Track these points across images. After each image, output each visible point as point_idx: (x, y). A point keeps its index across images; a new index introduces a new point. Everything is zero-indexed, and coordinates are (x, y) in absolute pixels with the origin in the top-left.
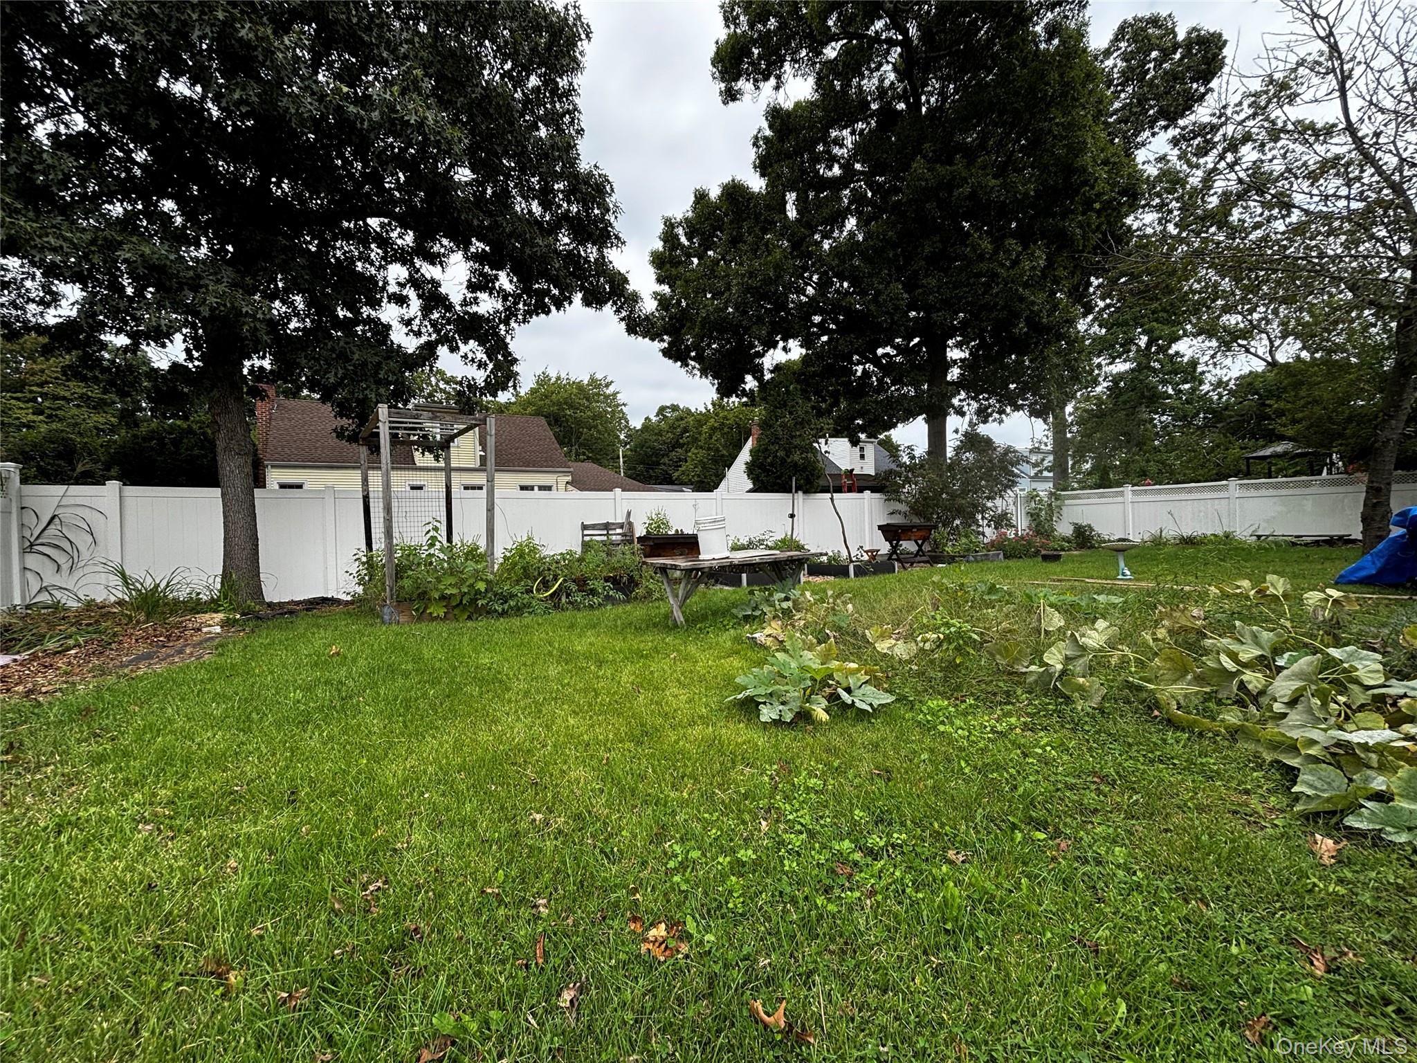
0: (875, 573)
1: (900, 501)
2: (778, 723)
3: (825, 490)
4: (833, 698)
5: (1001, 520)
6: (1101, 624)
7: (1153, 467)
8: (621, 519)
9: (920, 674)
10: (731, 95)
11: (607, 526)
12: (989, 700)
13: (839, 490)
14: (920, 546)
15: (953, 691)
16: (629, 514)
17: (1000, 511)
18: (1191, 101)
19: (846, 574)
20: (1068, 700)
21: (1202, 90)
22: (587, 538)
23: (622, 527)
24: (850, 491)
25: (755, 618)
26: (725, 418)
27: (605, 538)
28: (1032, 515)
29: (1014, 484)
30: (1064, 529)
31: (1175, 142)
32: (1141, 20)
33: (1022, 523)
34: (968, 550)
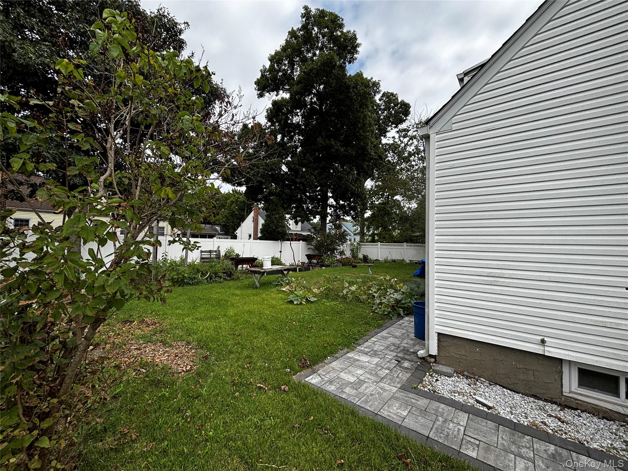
0: (305, 271)
1: (311, 245)
2: (297, 304)
3: (288, 240)
4: (307, 299)
5: (342, 253)
6: (355, 285)
7: (387, 236)
8: (215, 249)
9: (321, 296)
10: (261, 96)
11: (210, 252)
12: (333, 300)
13: (292, 240)
14: (318, 261)
15: (327, 299)
16: (219, 247)
17: (341, 250)
18: (402, 121)
19: (296, 271)
20: (346, 299)
21: (405, 118)
22: (202, 256)
23: (216, 252)
24: (295, 240)
25: (279, 285)
26: (238, 198)
27: (209, 256)
28: (352, 250)
29: (346, 241)
30: (361, 256)
31: (398, 132)
32: (389, 93)
33: (348, 254)
34: (332, 263)
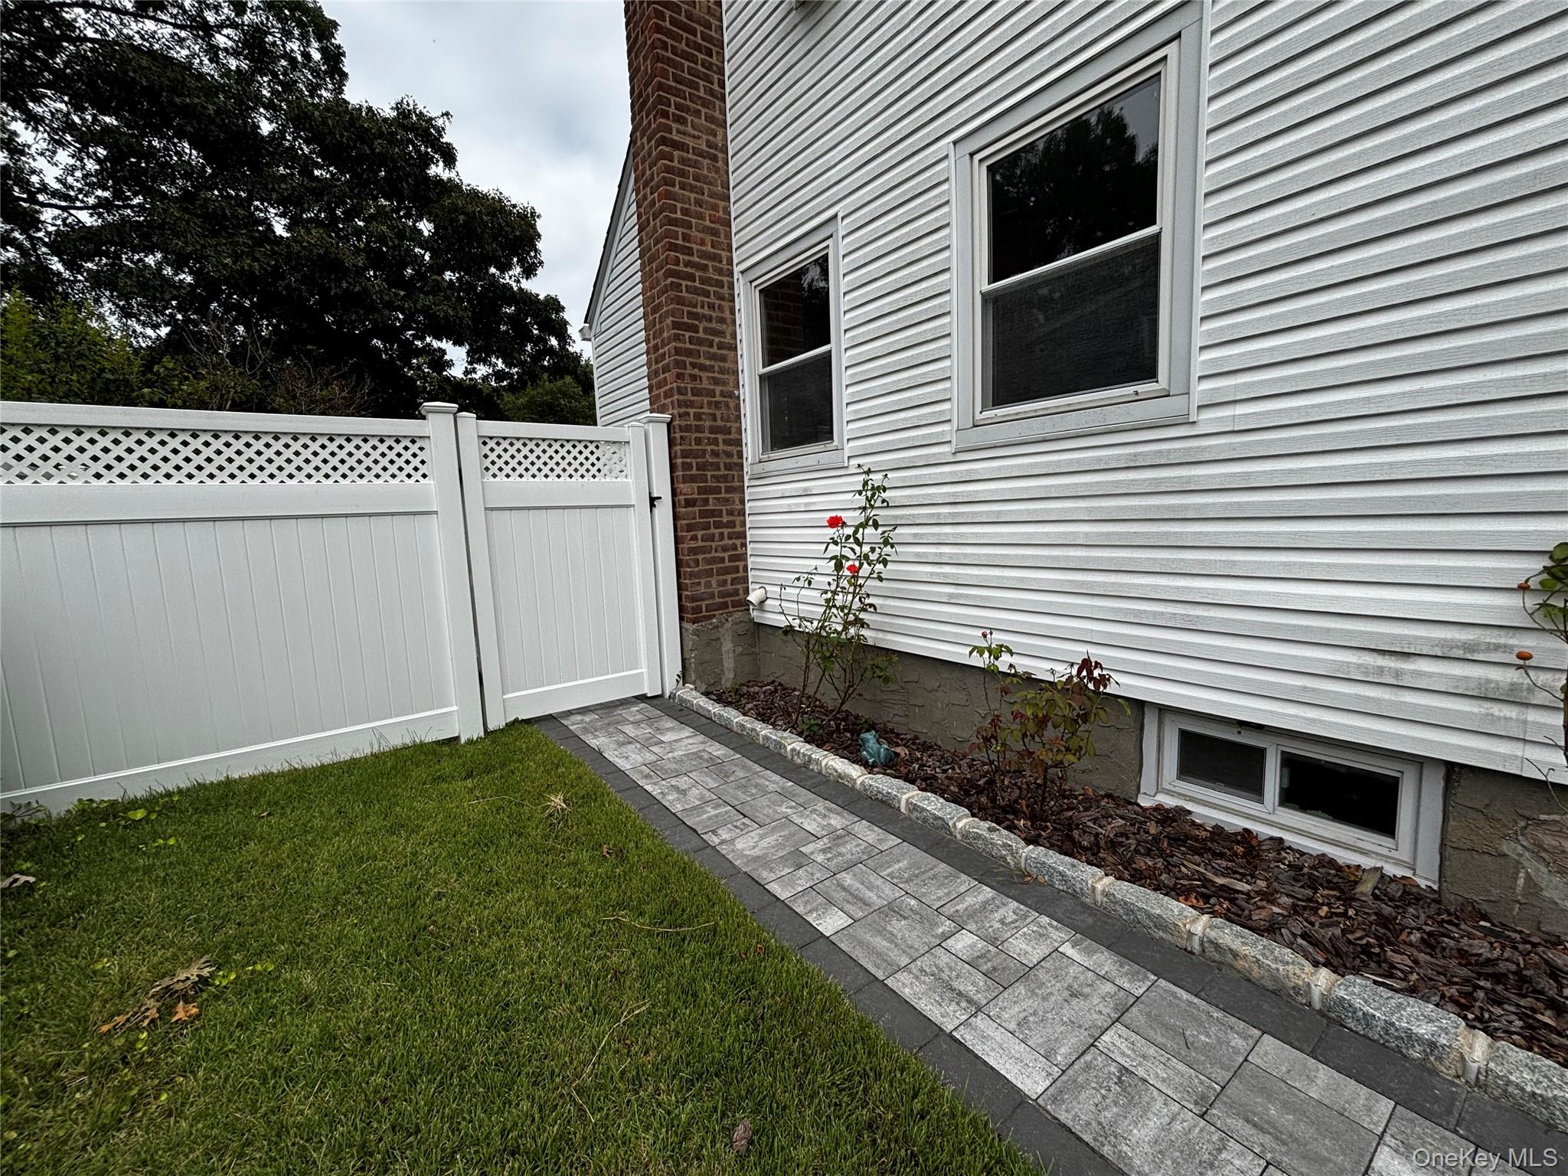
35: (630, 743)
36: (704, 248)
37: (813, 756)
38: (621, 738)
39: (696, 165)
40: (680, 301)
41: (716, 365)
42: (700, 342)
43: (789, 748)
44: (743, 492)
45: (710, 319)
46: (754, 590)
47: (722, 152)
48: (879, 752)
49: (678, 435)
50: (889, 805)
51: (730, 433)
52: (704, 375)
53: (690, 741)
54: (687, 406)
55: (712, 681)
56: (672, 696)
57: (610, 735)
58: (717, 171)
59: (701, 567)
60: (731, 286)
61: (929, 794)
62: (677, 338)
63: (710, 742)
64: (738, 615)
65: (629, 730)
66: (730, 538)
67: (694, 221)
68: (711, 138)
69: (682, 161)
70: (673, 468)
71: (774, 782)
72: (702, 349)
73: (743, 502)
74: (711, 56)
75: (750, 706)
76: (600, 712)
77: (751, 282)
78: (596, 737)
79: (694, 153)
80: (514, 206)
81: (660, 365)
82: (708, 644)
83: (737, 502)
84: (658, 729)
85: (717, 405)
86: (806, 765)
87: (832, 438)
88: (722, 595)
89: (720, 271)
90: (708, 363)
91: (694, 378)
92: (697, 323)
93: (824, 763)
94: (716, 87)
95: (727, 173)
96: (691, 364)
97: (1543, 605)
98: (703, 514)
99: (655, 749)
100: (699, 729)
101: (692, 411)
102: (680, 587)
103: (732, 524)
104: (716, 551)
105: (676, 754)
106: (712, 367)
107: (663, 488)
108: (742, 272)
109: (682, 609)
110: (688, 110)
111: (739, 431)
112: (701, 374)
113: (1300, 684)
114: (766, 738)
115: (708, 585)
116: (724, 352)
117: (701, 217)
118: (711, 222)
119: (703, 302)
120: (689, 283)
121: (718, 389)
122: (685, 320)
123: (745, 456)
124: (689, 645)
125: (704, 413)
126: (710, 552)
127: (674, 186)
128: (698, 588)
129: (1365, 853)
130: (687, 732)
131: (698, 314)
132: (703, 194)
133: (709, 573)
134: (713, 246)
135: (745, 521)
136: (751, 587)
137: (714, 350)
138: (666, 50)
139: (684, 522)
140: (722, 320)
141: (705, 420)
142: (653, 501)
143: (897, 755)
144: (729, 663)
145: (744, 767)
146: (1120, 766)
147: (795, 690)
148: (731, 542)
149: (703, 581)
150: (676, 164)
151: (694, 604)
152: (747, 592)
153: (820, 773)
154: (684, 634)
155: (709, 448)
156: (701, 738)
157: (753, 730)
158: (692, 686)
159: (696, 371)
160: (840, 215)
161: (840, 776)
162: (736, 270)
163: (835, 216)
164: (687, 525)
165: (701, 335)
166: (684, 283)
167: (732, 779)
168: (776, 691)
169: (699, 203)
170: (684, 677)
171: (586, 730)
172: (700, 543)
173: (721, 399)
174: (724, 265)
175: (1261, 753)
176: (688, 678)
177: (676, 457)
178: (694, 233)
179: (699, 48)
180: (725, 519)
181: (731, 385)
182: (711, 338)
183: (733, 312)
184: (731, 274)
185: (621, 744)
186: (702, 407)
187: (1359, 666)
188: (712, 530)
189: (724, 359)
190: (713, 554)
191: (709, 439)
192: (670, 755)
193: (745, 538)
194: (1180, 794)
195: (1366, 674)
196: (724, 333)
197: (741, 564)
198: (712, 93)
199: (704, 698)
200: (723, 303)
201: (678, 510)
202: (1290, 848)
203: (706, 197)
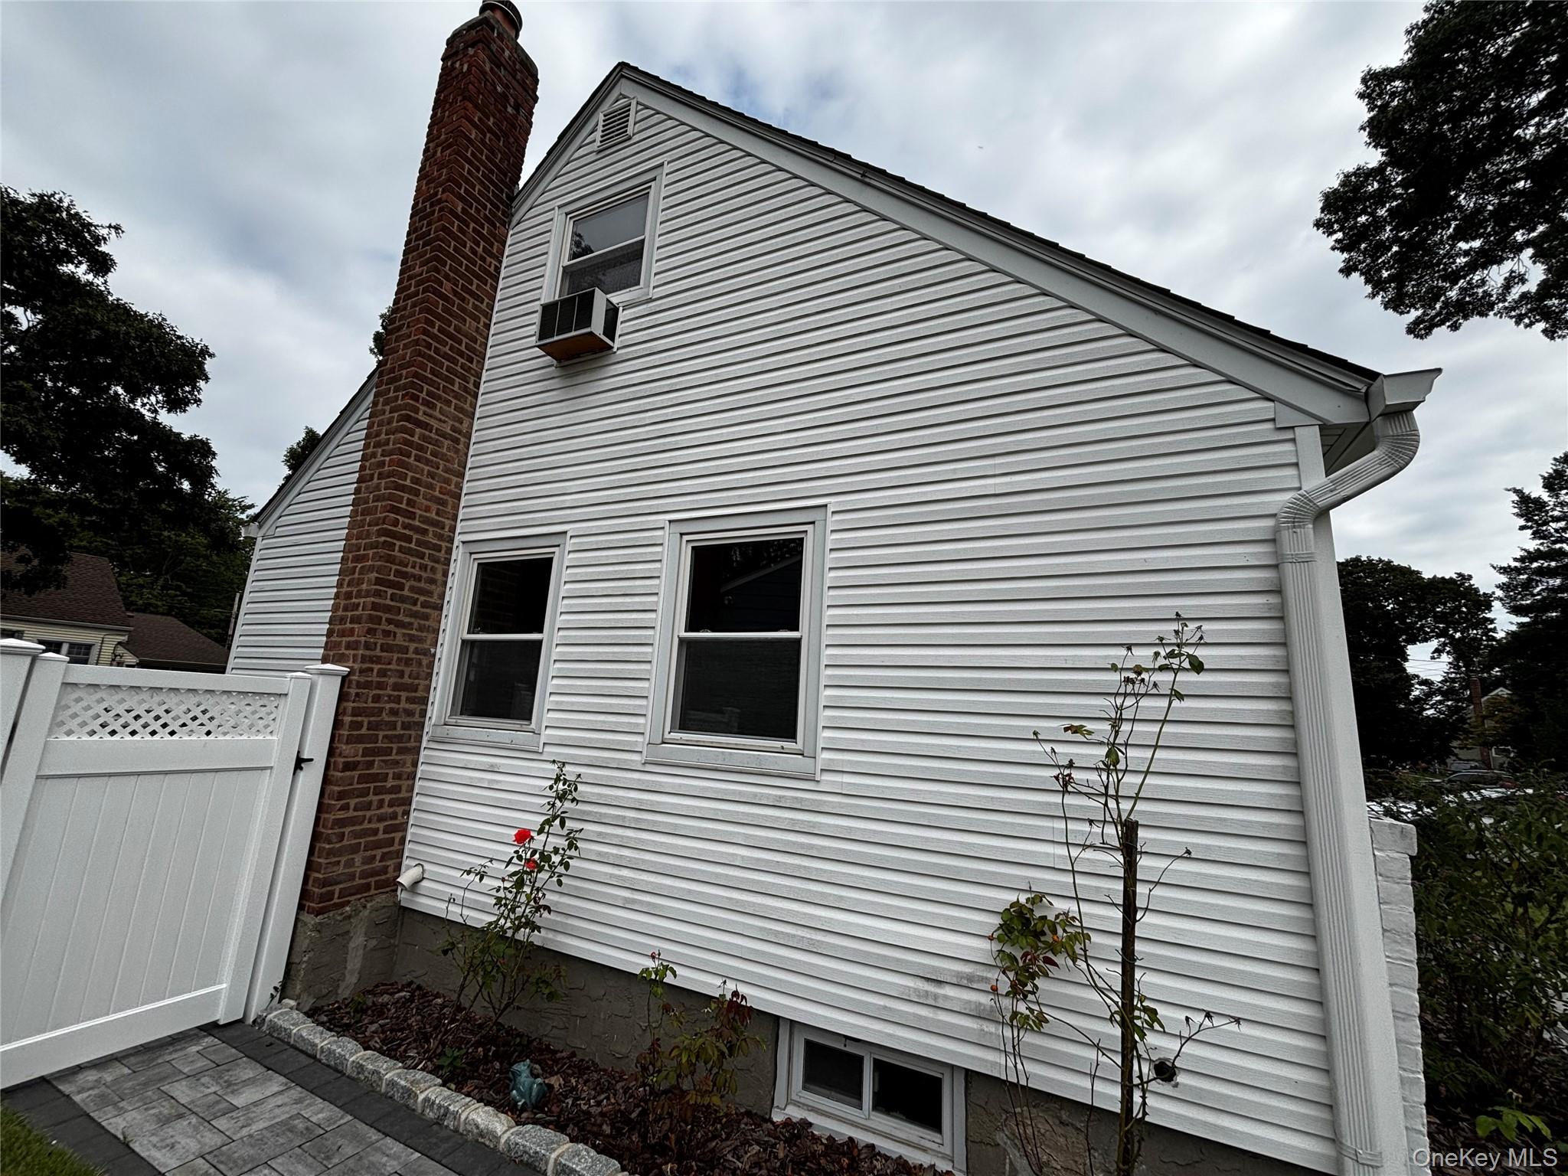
35: (181, 1116)
36: (428, 515)
37: (451, 1108)
38: (166, 1108)
39: (436, 443)
40: (390, 559)
41: (416, 622)
42: (403, 599)
43: (421, 1097)
44: (418, 754)
45: (419, 579)
46: (409, 867)
47: (465, 437)
48: (531, 1088)
49: (353, 691)
50: (535, 1169)
51: (416, 691)
52: (400, 631)
53: (279, 1100)
54: (372, 662)
55: (324, 991)
56: (259, 1021)
57: (147, 1104)
58: (457, 451)
59: (345, 842)
60: (449, 551)
61: (581, 1146)
62: (377, 593)
63: (310, 1098)
64: (381, 899)
65: (182, 1092)
66: (390, 805)
67: (422, 489)
68: (457, 424)
69: (423, 438)
70: (337, 724)
71: (396, 1157)
72: (403, 606)
73: (415, 764)
74: (472, 363)
75: (373, 1027)
76: (133, 1060)
77: (471, 554)
78: (122, 1111)
79: (437, 434)
80: (180, 338)
81: (349, 614)
82: (332, 940)
83: (409, 764)
84: (229, 1084)
85: (408, 662)
86: (438, 1122)
87: (529, 719)
88: (365, 875)
89: (441, 537)
90: (407, 620)
91: (387, 633)
92: (404, 581)
93: (463, 1117)
94: (471, 386)
95: (466, 455)
96: (387, 620)
97: (1000, 951)
98: (362, 779)
99: (222, 1123)
100: (295, 1078)
101: (376, 667)
102: (310, 866)
103: (397, 789)
104: (369, 822)
105: (254, 1127)
106: (411, 624)
107: (317, 749)
108: (463, 542)
109: (304, 894)
110: (439, 398)
111: (428, 689)
112: (397, 630)
113: (882, 1003)
114: (392, 1084)
115: (350, 863)
116: (428, 610)
117: (431, 487)
118: (440, 492)
119: (415, 562)
120: (404, 544)
121: (413, 646)
122: (392, 577)
123: (428, 715)
124: (303, 943)
125: (390, 670)
126: (361, 823)
127: (409, 457)
128: (335, 869)
129: (924, 1150)
130: (277, 1083)
131: (407, 573)
132: (438, 468)
133: (355, 849)
134: (437, 514)
135: (413, 785)
136: (406, 862)
137: (418, 608)
138: (430, 350)
139: (337, 788)
140: (433, 581)
141: (390, 677)
142: (300, 763)
143: (550, 1087)
144: (354, 962)
145: (356, 1137)
146: (758, 1080)
147: (437, 996)
148: (391, 810)
149: (343, 859)
150: (416, 439)
151: (324, 890)
152: (398, 868)
153: (456, 1131)
154: (300, 929)
155: (388, 706)
156: (297, 1092)
157: (375, 1072)
158: (293, 1003)
159: (391, 627)
160: (569, 534)
161: (481, 1134)
162: (458, 539)
163: (565, 533)
164: (339, 792)
165: (406, 592)
166: (398, 543)
167: (336, 1161)
168: (411, 1000)
169: (431, 475)
170: (283, 991)
171: (103, 1101)
172: (351, 813)
173: (414, 656)
174: (446, 532)
175: (861, 1059)
176: (289, 991)
177: (344, 713)
178: (420, 500)
179: (461, 354)
180: (390, 783)
181: (429, 642)
182: (416, 596)
183: (445, 574)
184: (451, 540)
185: (165, 1121)
186: (389, 664)
187: (915, 990)
188: (371, 797)
189: (426, 617)
190: (366, 825)
191: (389, 696)
192: (245, 1132)
193: (410, 804)
194: (804, 1104)
195: (919, 996)
196: (432, 593)
197: (398, 835)
198: (466, 390)
199: (309, 1023)
200: (436, 565)
201: (332, 772)
202: (879, 1154)
203: (440, 471)
